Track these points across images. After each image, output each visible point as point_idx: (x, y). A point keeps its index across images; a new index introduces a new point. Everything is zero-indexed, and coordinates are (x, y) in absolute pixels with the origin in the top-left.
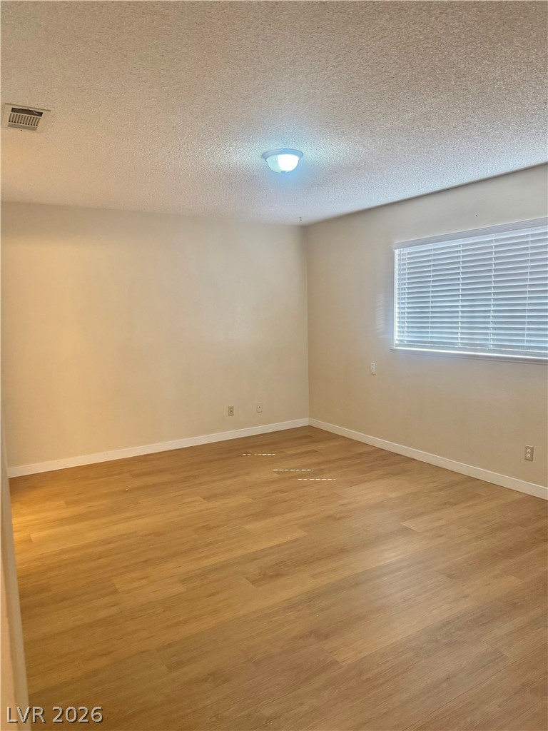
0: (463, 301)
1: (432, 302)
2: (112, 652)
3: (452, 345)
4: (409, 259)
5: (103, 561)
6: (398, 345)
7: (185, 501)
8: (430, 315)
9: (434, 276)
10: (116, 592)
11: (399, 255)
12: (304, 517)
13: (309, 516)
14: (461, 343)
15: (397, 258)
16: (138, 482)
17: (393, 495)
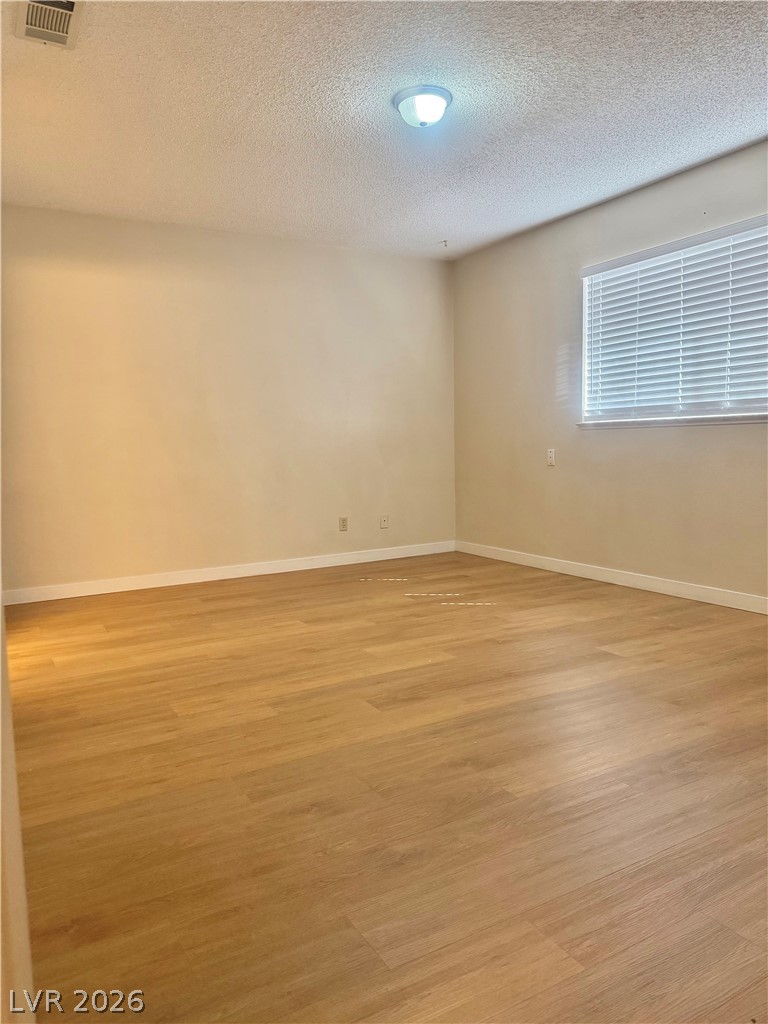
0: (684, 342)
1: (639, 349)
2: (166, 780)
3: (668, 409)
4: (604, 290)
5: (157, 684)
6: (587, 419)
7: (277, 624)
8: (636, 369)
9: (641, 310)
10: (175, 716)
11: (590, 286)
12: (452, 641)
13: (458, 640)
14: (682, 404)
15: (586, 290)
16: (211, 606)
17: (583, 619)
